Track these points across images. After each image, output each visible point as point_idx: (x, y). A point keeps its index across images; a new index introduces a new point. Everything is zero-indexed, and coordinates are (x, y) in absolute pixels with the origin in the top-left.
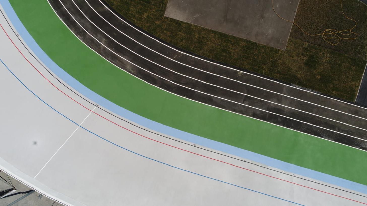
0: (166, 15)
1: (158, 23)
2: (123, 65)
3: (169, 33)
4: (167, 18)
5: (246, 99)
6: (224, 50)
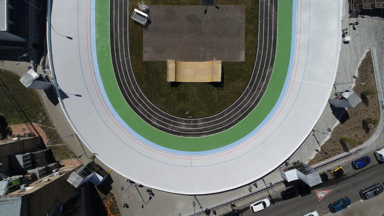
0: (244, 61)
2: (270, 73)
3: (252, 57)
4: (245, 60)
5: (271, 16)
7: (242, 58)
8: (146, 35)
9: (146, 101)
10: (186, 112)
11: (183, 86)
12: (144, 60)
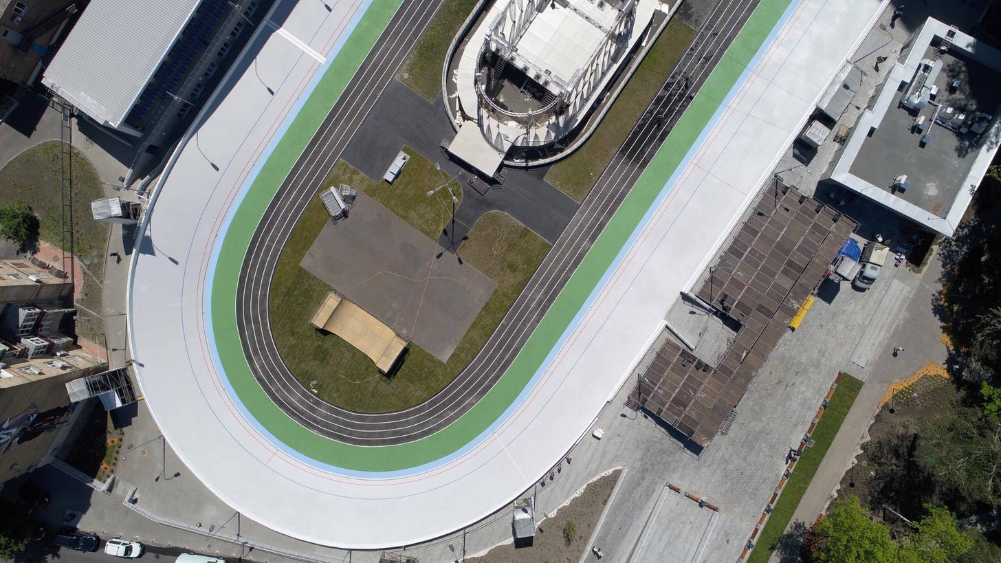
1: (449, 370)
2: (471, 404)
3: (459, 364)
4: (447, 362)
6: (484, 328)
7: (445, 357)
8: (327, 231)
9: (265, 325)
10: (313, 380)
11: (333, 339)
12: (301, 264)
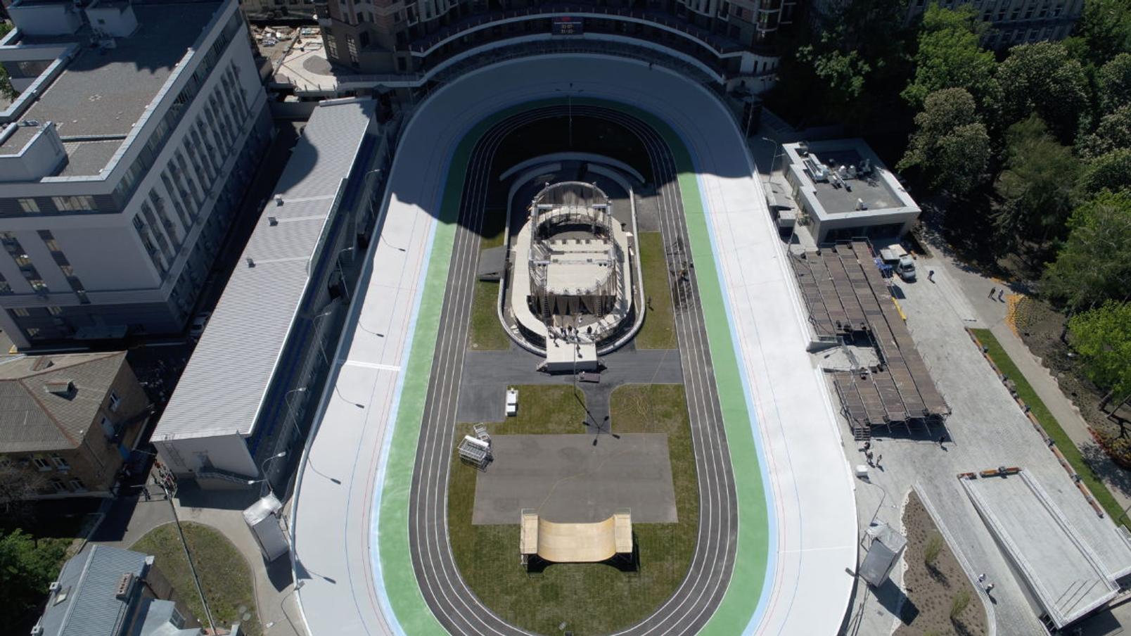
0: (677, 522)
2: (734, 543)
4: (679, 520)
5: (716, 449)
7: (673, 516)
8: (482, 481)
9: (470, 602)
10: (559, 624)
11: (552, 570)
12: (474, 523)
